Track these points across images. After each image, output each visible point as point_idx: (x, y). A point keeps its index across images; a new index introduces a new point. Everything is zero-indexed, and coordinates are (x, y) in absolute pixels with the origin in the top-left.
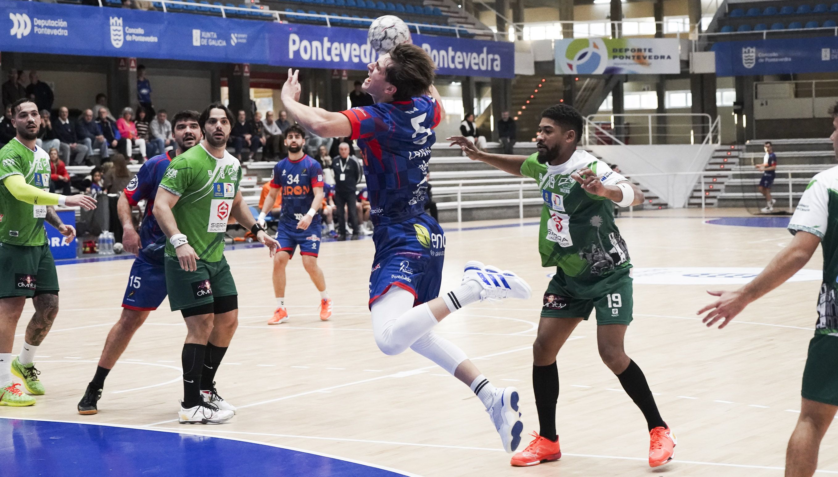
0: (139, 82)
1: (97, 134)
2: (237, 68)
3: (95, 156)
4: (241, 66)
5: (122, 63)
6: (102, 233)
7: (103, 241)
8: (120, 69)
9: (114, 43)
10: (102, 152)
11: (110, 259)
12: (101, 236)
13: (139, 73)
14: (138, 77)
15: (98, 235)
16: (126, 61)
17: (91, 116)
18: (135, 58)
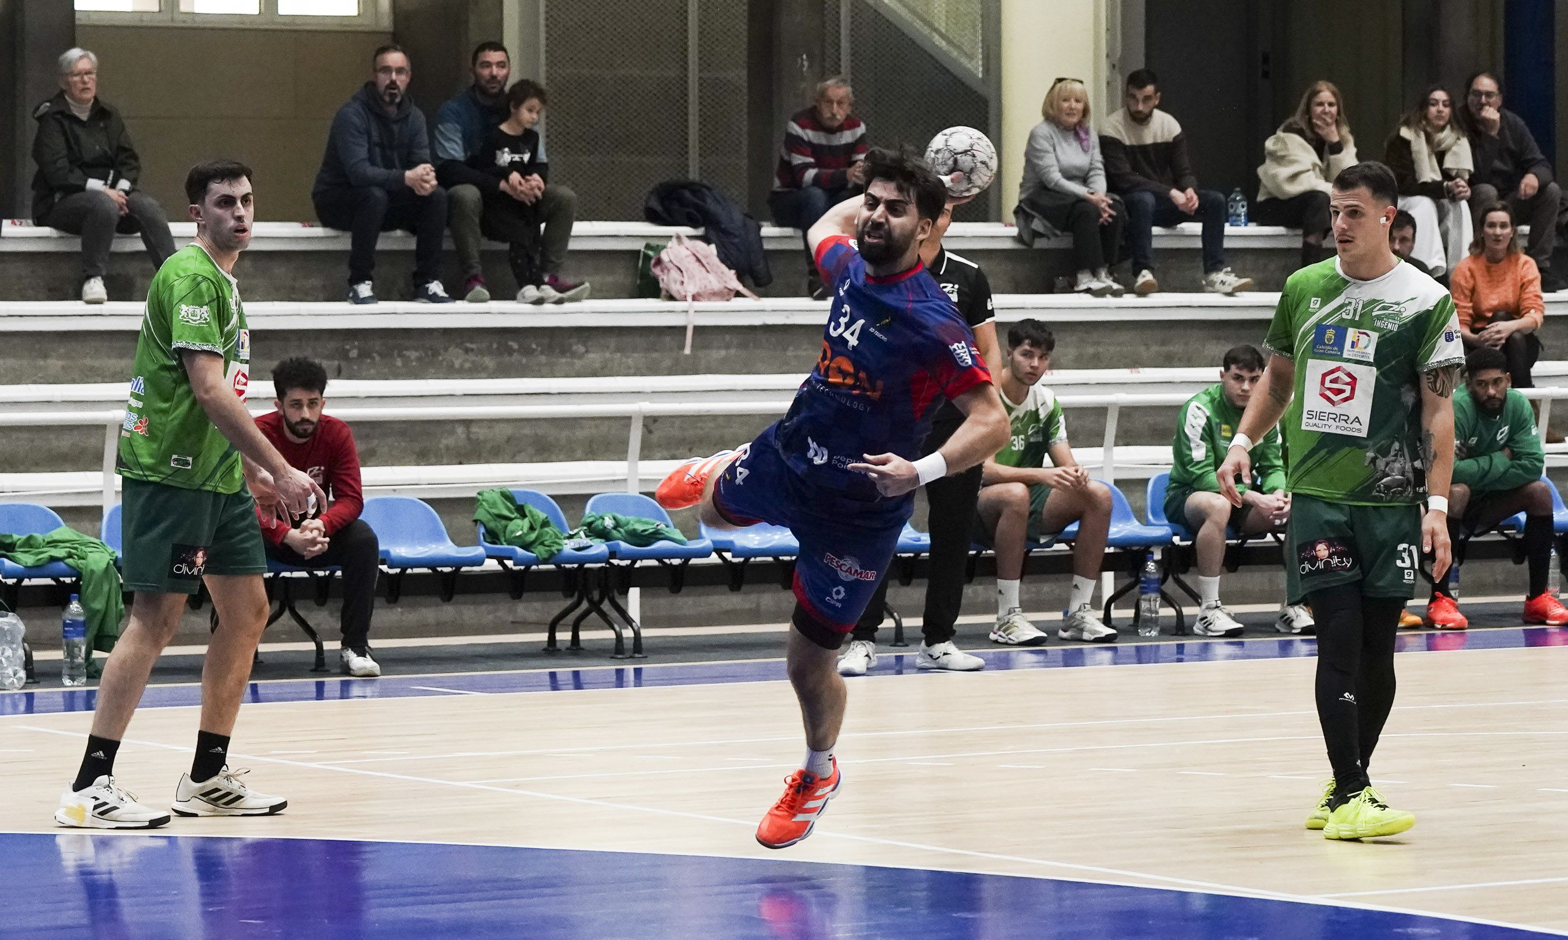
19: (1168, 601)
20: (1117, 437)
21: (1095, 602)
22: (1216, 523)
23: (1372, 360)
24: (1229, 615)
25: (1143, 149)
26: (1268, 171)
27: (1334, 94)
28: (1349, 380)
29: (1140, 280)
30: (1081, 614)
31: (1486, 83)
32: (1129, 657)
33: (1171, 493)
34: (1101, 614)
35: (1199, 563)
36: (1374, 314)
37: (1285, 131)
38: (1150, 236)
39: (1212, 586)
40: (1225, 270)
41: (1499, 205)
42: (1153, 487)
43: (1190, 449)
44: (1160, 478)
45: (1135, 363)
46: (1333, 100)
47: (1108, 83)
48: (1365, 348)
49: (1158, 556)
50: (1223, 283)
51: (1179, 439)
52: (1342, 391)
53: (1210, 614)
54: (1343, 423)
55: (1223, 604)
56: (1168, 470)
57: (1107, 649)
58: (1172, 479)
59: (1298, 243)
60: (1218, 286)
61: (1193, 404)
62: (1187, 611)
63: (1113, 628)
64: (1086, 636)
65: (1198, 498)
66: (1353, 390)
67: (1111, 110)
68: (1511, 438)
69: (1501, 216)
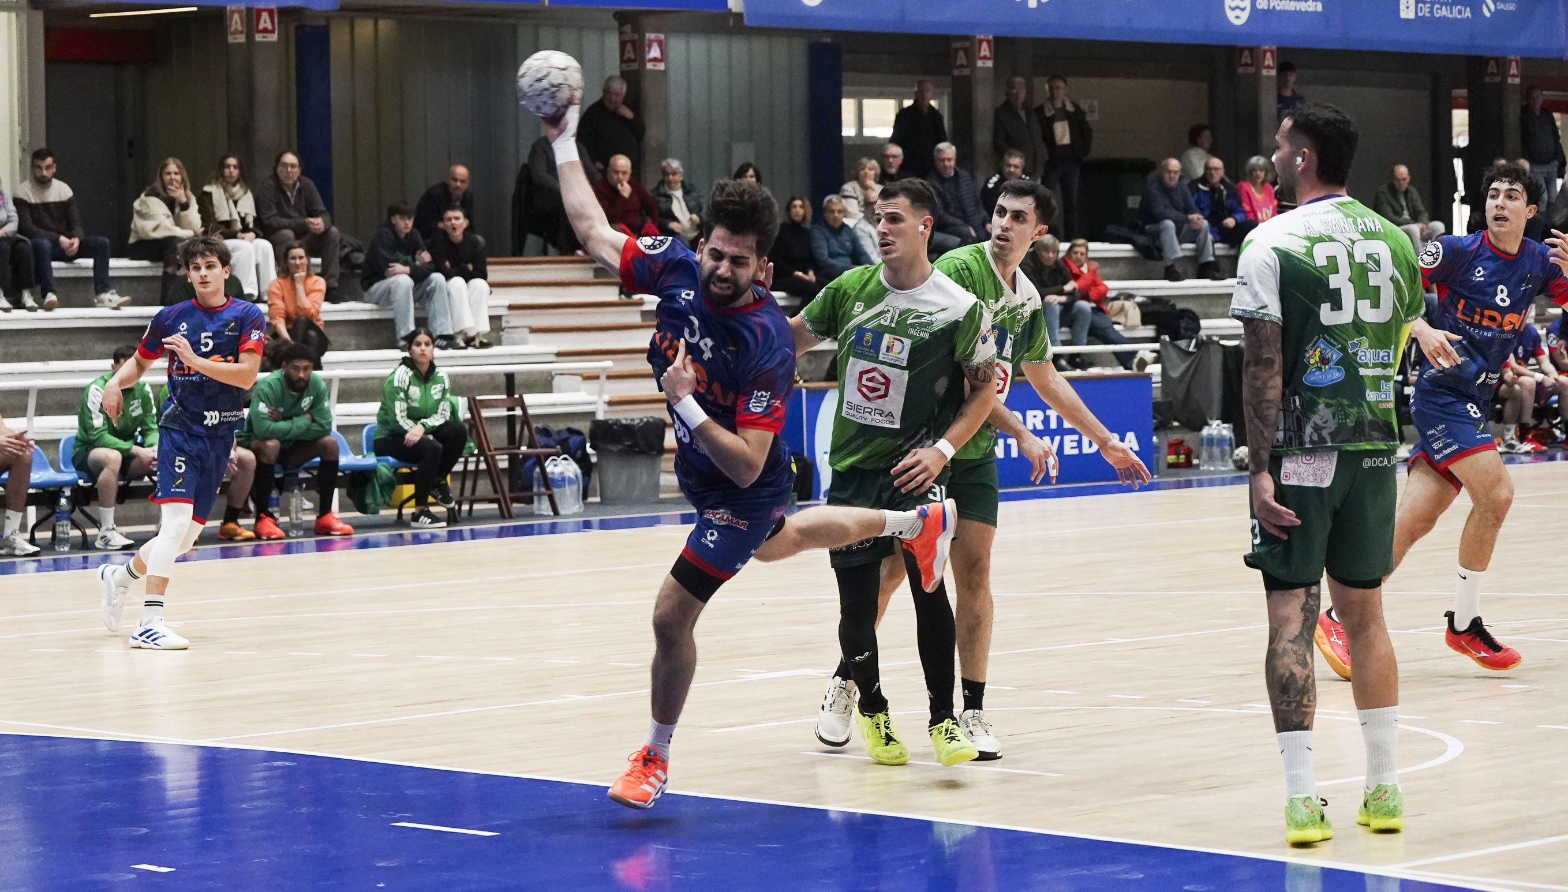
0: (1280, 98)
1: (1188, 210)
2: (1492, 67)
3: (1184, 257)
4: (1502, 63)
5: (1246, 58)
6: (1207, 424)
7: (1210, 441)
8: (1241, 70)
9: (1231, 15)
10: (1200, 251)
11: (1223, 482)
12: (1205, 431)
13: (1281, 81)
14: (1279, 89)
15: (1200, 429)
16: (1255, 52)
17: (1176, 172)
18: (1274, 48)
19: (75, 525)
20: (36, 410)
21: (23, 527)
22: (113, 471)
23: (905, 364)
24: (121, 534)
25: (46, 206)
26: (138, 223)
27: (178, 166)
28: (883, 380)
29: (47, 300)
30: (13, 537)
31: (290, 158)
32: (49, 566)
33: (77, 449)
34: (28, 536)
35: (100, 498)
36: (908, 322)
37: (146, 195)
38: (50, 269)
39: (108, 514)
40: (111, 291)
41: (296, 243)
42: (64, 445)
43: (91, 419)
44: (67, 440)
45: (45, 358)
46: (177, 170)
47: (20, 162)
48: (899, 353)
49: (68, 493)
50: (110, 300)
51: (83, 409)
52: (878, 390)
53: (109, 534)
54: (878, 417)
55: (118, 525)
56: (75, 433)
57: (34, 561)
58: (77, 439)
59: (159, 272)
60: (107, 303)
61: (93, 387)
62: (90, 532)
63: (37, 546)
64: (17, 552)
65: (97, 453)
66: (887, 389)
67: (23, 180)
68: (313, 406)
69: (300, 252)
